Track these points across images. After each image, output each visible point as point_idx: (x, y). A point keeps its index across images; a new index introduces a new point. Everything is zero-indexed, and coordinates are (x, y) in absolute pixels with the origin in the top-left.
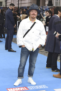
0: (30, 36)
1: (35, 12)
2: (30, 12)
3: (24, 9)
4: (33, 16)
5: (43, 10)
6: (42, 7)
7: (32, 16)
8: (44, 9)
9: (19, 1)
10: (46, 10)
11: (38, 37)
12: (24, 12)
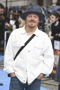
0: (23, 58)
1: (34, 17)
2: (26, 16)
3: (17, 11)
4: (32, 24)
5: (49, 13)
6: (47, 7)
7: (30, 24)
8: (51, 11)
9: (7, 2)
10: (54, 12)
11: (38, 59)
12: (15, 15)
